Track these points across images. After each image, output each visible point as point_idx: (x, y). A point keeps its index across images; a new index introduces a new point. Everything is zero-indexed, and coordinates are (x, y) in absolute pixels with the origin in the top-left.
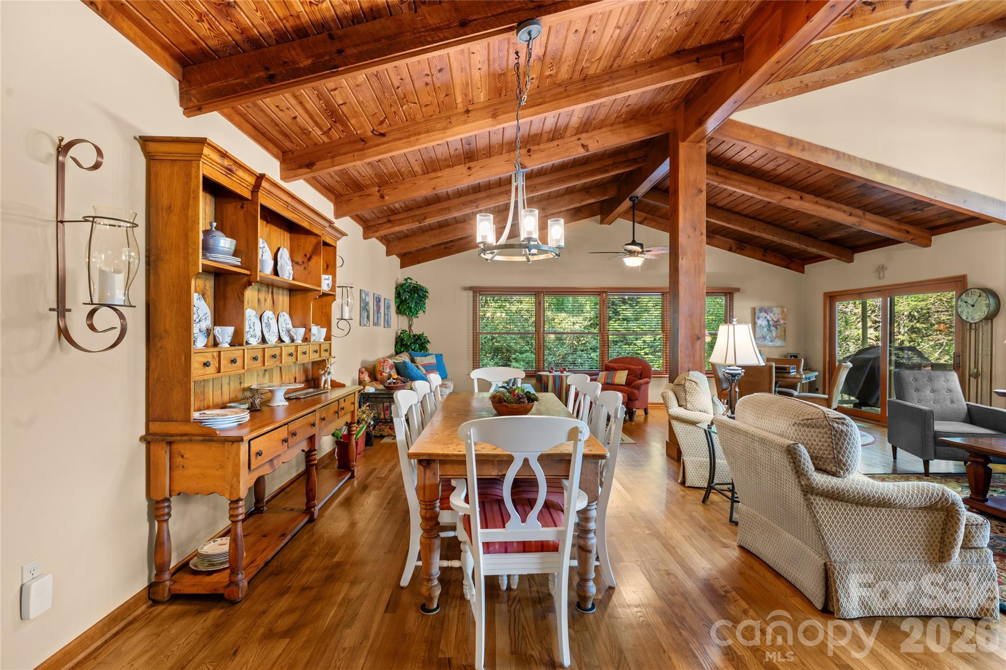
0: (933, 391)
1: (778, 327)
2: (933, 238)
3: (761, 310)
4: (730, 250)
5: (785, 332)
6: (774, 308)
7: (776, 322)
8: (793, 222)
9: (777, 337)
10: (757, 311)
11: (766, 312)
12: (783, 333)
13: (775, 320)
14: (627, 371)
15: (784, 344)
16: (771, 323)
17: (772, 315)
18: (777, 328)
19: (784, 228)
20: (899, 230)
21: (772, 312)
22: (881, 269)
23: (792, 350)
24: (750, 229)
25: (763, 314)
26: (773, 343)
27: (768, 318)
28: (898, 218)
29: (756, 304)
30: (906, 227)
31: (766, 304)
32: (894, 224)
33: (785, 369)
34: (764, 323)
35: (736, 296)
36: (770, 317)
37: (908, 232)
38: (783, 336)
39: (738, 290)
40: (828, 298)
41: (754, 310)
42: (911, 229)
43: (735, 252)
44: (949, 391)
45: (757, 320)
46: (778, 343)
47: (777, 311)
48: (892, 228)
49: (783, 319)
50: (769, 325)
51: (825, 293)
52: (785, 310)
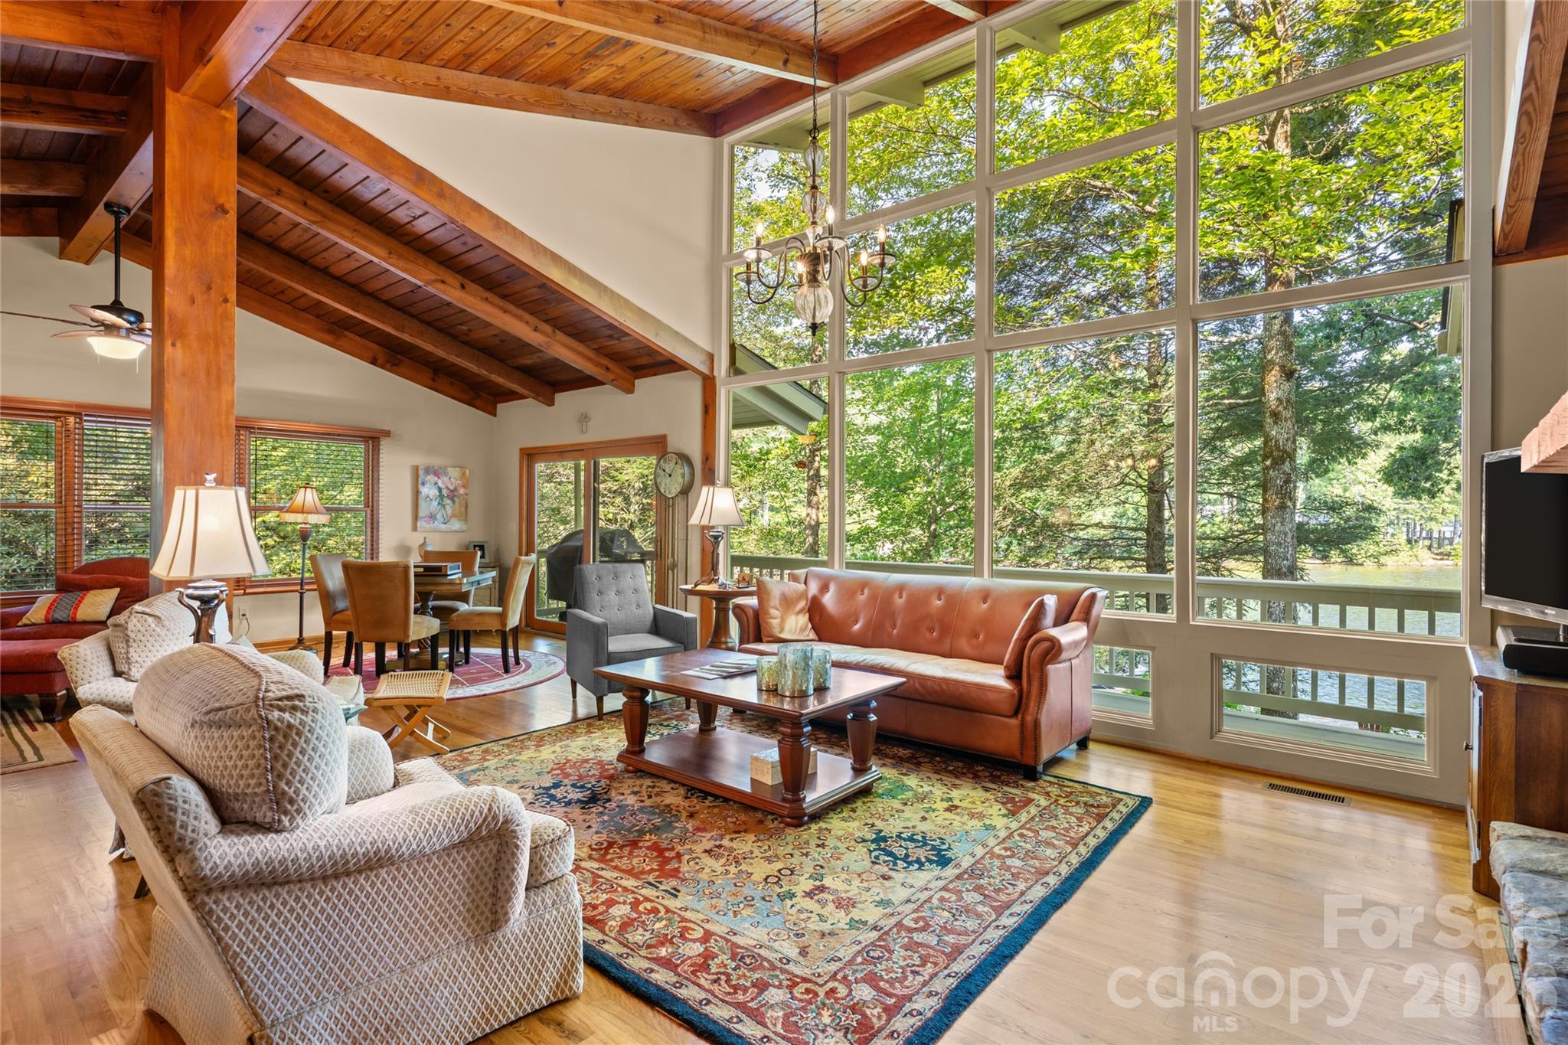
0: (618, 593)
1: (457, 500)
2: (637, 382)
3: (428, 471)
4: (374, 362)
5: (466, 507)
6: (449, 469)
7: (452, 491)
8: (465, 328)
9: (453, 516)
10: (421, 473)
11: (437, 474)
12: (463, 510)
13: (452, 488)
14: (118, 590)
15: (464, 527)
16: (445, 492)
17: (446, 479)
18: (454, 502)
19: (455, 337)
20: (598, 364)
21: (446, 474)
22: (584, 418)
23: (478, 538)
24: (396, 328)
25: (431, 478)
26: (447, 526)
27: (440, 483)
28: (596, 346)
29: (421, 460)
30: (606, 362)
31: (436, 462)
32: (591, 354)
33: (439, 569)
34: (434, 492)
35: (385, 444)
36: (443, 483)
37: (607, 369)
38: (464, 515)
39: (387, 434)
40: (525, 458)
41: (416, 469)
42: (611, 365)
43: (382, 367)
44: (636, 590)
45: (420, 486)
46: (456, 525)
47: (454, 473)
48: (589, 359)
49: (464, 486)
50: (441, 496)
51: (521, 450)
52: (467, 472)
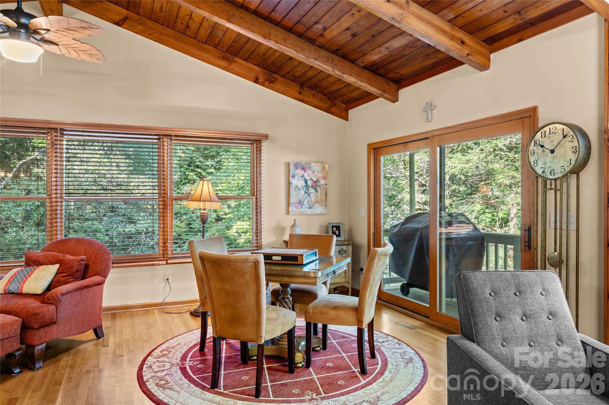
0: (525, 317)
1: (317, 188)
2: (492, 56)
3: (296, 166)
4: (256, 81)
5: (326, 195)
6: (313, 164)
7: (315, 182)
8: (320, 27)
9: (317, 202)
10: (292, 167)
11: (303, 169)
12: (324, 197)
13: (315, 179)
14: (57, 266)
15: (325, 211)
16: (310, 183)
17: (310, 172)
18: (316, 191)
19: (311, 41)
20: (452, 38)
21: (310, 168)
22: (430, 107)
23: (335, 220)
24: (264, 36)
25: (300, 172)
26: (312, 210)
27: (306, 176)
28: (451, 15)
29: (293, 159)
30: (460, 34)
31: (303, 159)
32: (447, 27)
34: (302, 183)
35: (265, 145)
36: (308, 175)
37: (462, 42)
38: (325, 202)
39: (266, 137)
40: (372, 151)
41: (288, 164)
42: (466, 39)
43: (262, 84)
44: (552, 315)
45: (291, 179)
46: (319, 209)
47: (316, 167)
48: (444, 32)
49: (324, 178)
50: (307, 186)
51: (369, 145)
52: (327, 166)
